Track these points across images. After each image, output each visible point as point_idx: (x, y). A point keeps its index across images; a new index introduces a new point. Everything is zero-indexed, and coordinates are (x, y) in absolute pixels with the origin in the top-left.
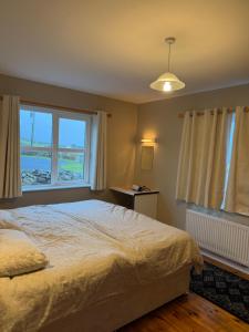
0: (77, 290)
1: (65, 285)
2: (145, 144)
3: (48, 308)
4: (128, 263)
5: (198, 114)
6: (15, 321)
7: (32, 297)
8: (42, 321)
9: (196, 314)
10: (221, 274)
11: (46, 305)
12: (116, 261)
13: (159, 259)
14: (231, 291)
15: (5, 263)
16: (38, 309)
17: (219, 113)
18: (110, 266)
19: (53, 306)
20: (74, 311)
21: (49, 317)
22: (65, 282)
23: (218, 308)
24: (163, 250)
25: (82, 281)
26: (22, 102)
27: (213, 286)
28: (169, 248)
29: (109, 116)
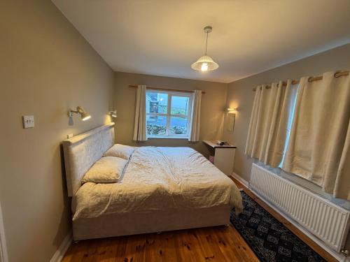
0: (128, 200)
1: (121, 195)
2: (230, 112)
3: (108, 205)
4: (166, 192)
5: (267, 88)
6: (84, 207)
7: (99, 196)
8: (103, 211)
9: (224, 244)
10: (269, 221)
11: (107, 204)
12: (157, 189)
13: (196, 195)
14: (270, 237)
15: (94, 175)
16: (101, 204)
17: (284, 84)
18: (152, 191)
19: (110, 205)
20: (125, 212)
21: (107, 211)
22: (121, 193)
23: (247, 247)
24: (201, 190)
25: (132, 195)
26: (147, 88)
27: (255, 227)
28: (208, 189)
29: (203, 93)
